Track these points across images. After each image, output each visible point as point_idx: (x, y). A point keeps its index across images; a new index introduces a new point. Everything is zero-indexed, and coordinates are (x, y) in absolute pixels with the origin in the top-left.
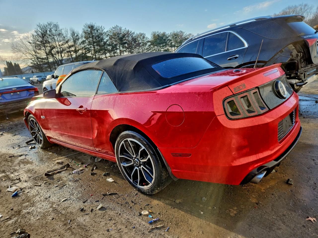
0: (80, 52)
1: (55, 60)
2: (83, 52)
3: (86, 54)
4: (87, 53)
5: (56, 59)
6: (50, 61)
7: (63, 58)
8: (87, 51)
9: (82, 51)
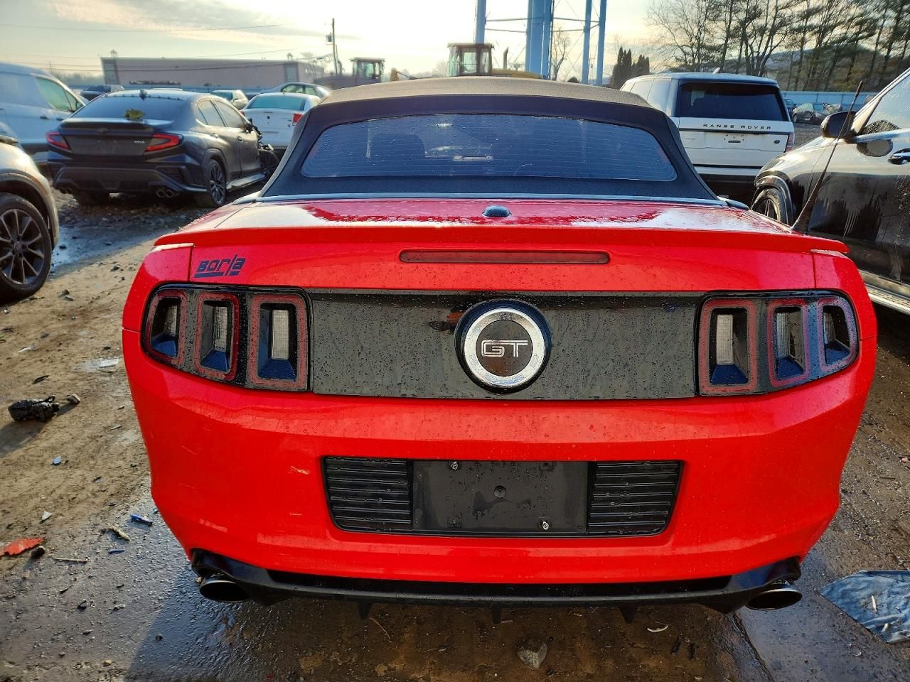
0: (838, 32)
1: (746, 54)
2: (846, 33)
3: (857, 39)
4: (861, 38)
5: (749, 51)
6: (731, 58)
7: (771, 51)
8: (864, 31)
9: (844, 31)
